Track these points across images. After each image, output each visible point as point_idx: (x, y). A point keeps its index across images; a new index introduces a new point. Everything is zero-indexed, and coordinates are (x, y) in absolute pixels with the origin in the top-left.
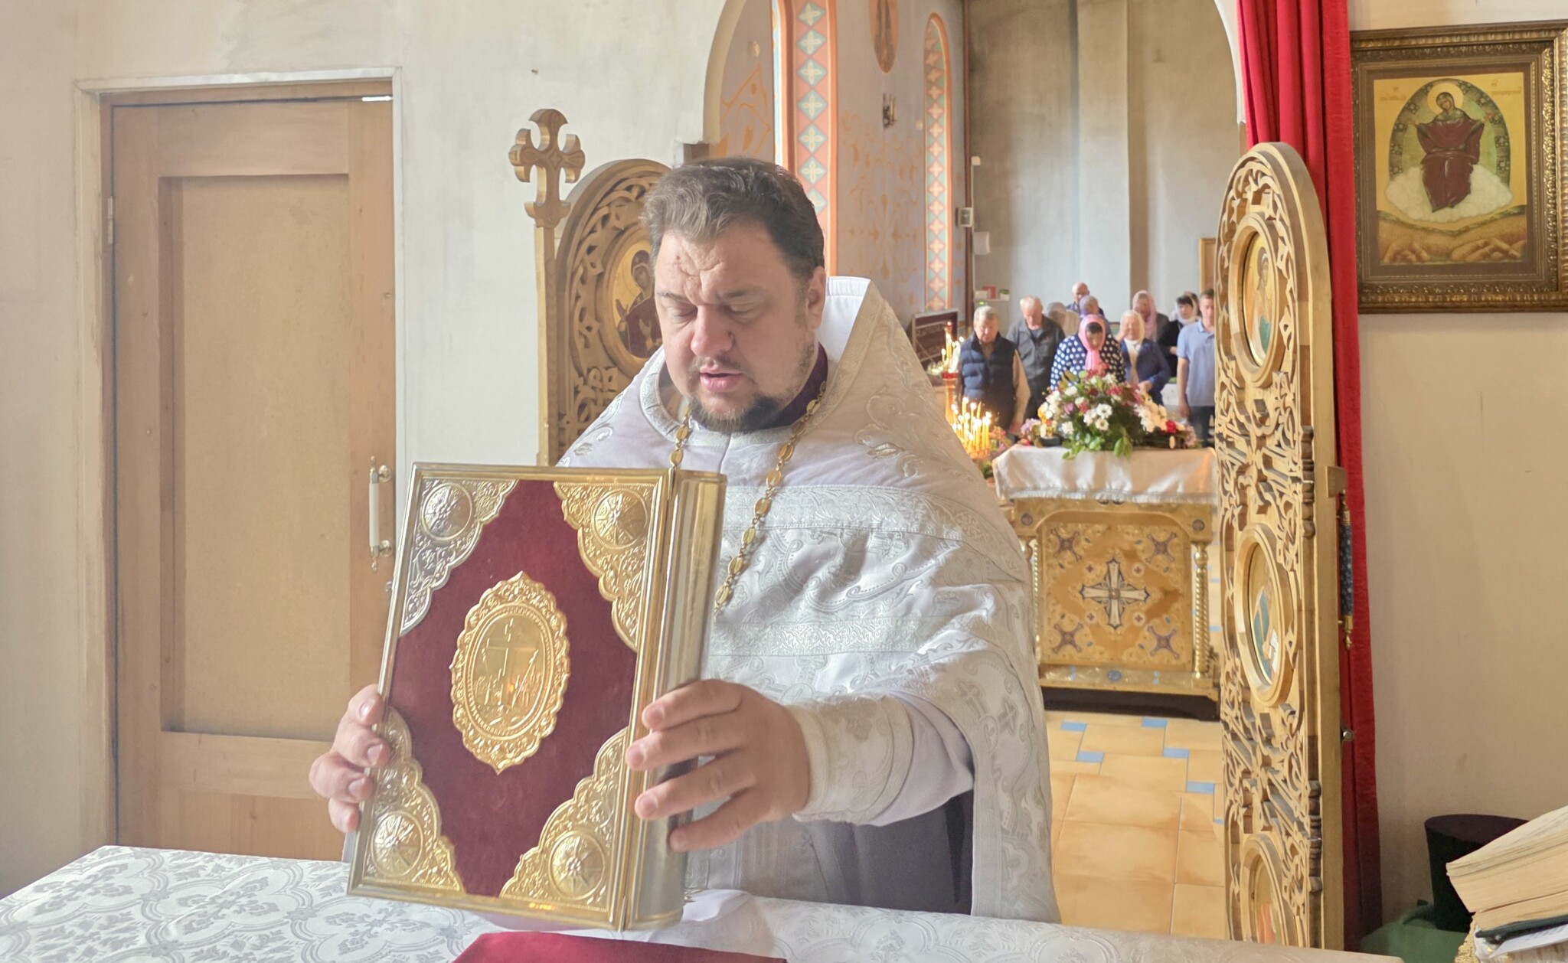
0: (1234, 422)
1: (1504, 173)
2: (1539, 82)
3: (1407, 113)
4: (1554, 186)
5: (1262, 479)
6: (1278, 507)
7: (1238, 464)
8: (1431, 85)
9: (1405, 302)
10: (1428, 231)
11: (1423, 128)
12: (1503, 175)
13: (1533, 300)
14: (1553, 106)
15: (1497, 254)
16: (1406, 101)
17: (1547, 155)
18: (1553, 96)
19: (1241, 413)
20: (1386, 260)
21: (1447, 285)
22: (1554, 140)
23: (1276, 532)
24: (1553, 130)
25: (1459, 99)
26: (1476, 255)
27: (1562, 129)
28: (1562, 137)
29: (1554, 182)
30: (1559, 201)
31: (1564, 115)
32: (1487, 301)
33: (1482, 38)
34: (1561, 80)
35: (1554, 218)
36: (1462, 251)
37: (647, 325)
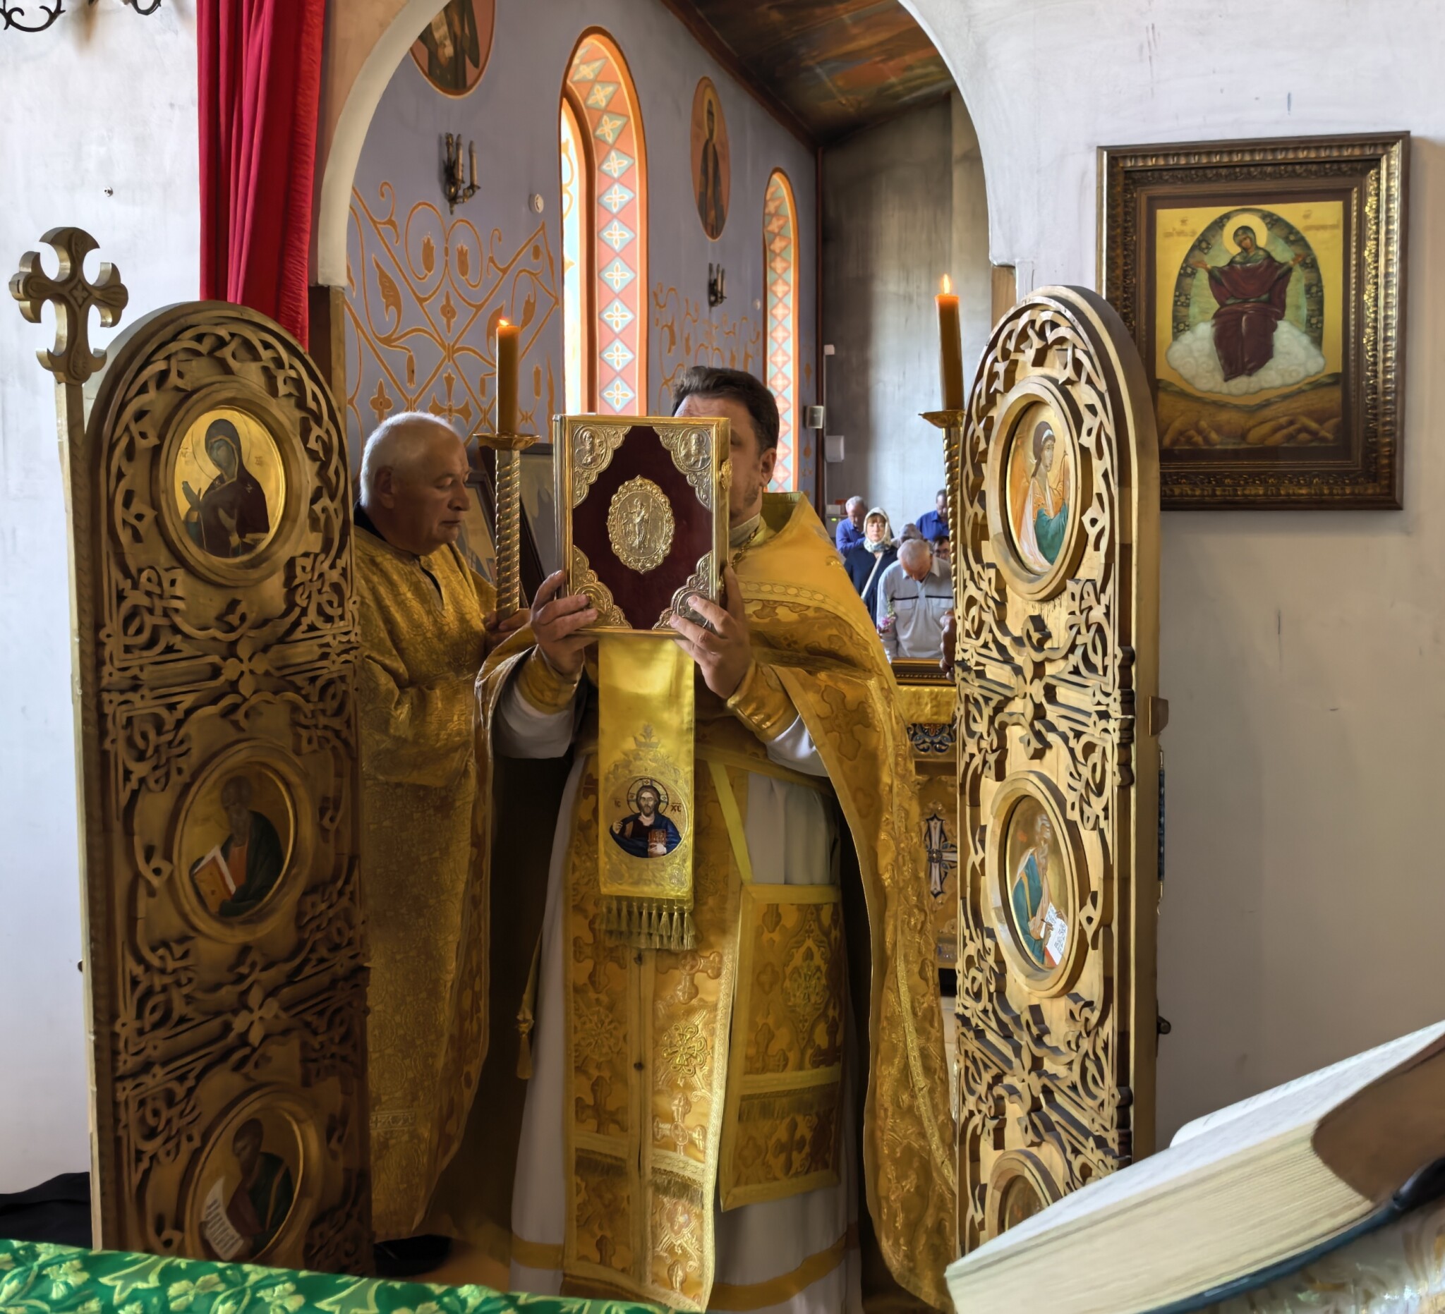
1: (1315, 331)
2: (1361, 215)
3: (1197, 252)
4: (1375, 347)
8: (1228, 217)
10: (1220, 405)
11: (1217, 273)
12: (1316, 335)
13: (1344, 494)
14: (1378, 245)
16: (1196, 237)
17: (1368, 309)
18: (1377, 232)
21: (1240, 475)
22: (1377, 289)
24: (1377, 276)
25: (1262, 235)
26: (1279, 436)
27: (1387, 275)
28: (1387, 285)
29: (1375, 343)
30: (1380, 367)
31: (1390, 257)
32: (1288, 495)
33: (1291, 155)
34: (1388, 210)
35: (1374, 390)
36: (1260, 432)
37: (231, 516)
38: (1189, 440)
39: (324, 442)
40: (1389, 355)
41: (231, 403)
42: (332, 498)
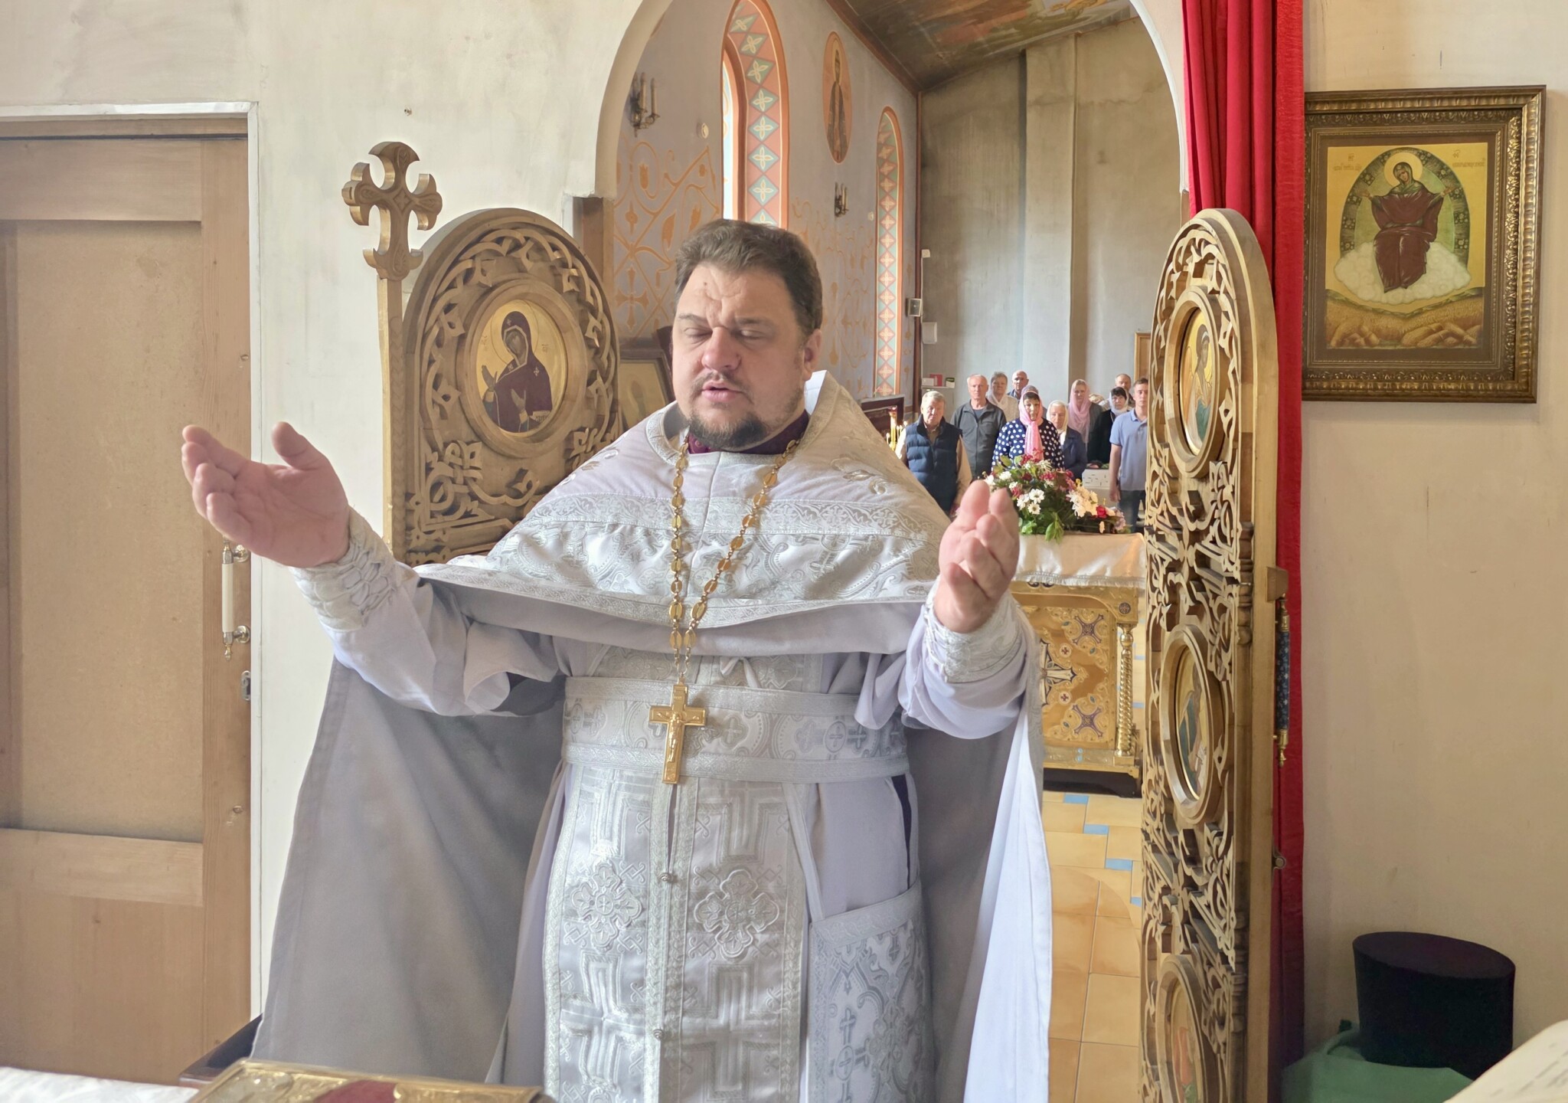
0: (1166, 514)
2: (1504, 156)
3: (1362, 183)
4: (1515, 267)
5: (1194, 577)
6: (1211, 609)
7: (1168, 560)
8: (1388, 154)
9: (1352, 389)
10: (1378, 312)
11: (1379, 201)
13: (1487, 390)
14: (1518, 180)
15: (1451, 340)
16: (1361, 171)
17: (1509, 233)
18: (1519, 169)
19: (1173, 505)
20: (1333, 343)
21: (1397, 372)
22: (1517, 217)
23: (1208, 637)
24: (1517, 206)
25: (1418, 170)
26: (1430, 339)
28: (1527, 214)
29: (1515, 264)
30: (1520, 283)
31: (1530, 190)
32: (1438, 389)
33: (1446, 103)
34: (1528, 151)
35: (1514, 302)
36: (1414, 336)
37: (521, 396)
38: (1353, 341)
39: (598, 332)
40: (1528, 273)
41: (524, 298)
42: (605, 380)
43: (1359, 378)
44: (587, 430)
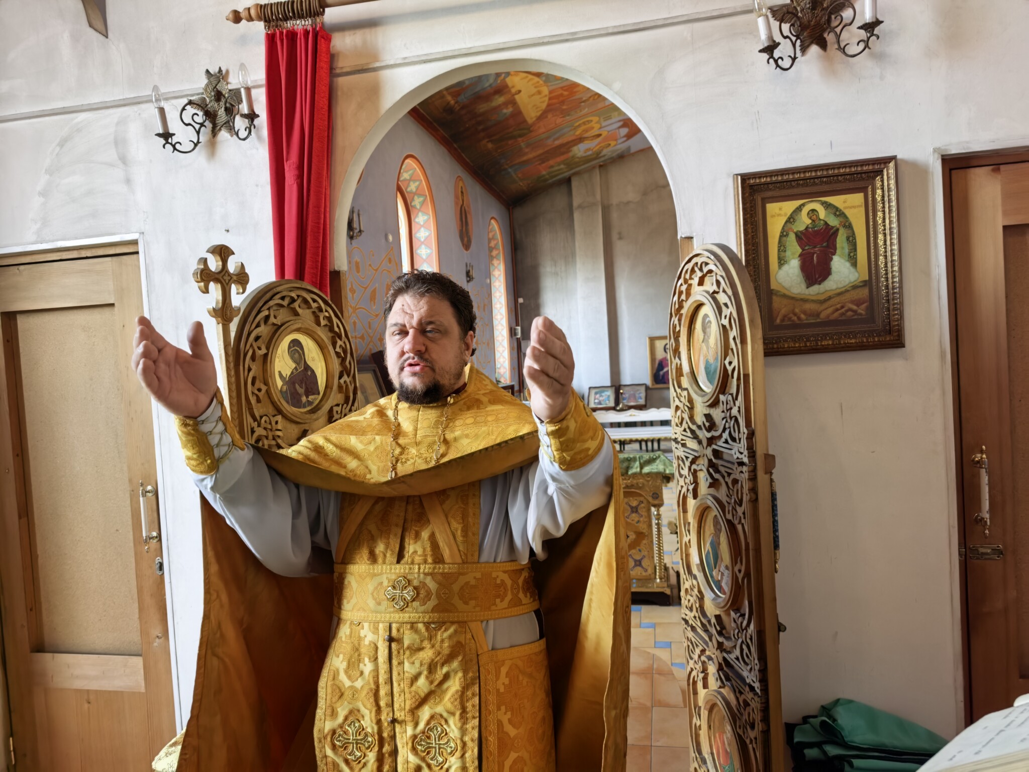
1: (853, 260)
2: (874, 199)
3: (789, 224)
4: (886, 266)
5: (711, 464)
6: (726, 482)
7: (691, 457)
8: (804, 205)
9: (792, 347)
10: (804, 301)
11: (799, 234)
12: (853, 261)
13: (876, 340)
14: (884, 214)
15: (850, 313)
16: (788, 217)
17: (881, 246)
18: (884, 207)
19: (693, 424)
20: (778, 321)
21: (818, 335)
22: (885, 236)
23: (724, 499)
24: (885, 230)
25: (822, 213)
26: (836, 314)
27: (890, 228)
28: (891, 234)
29: (886, 264)
30: (890, 275)
31: (892, 219)
32: (845, 343)
33: (836, 171)
34: (889, 196)
35: (887, 287)
36: (826, 313)
37: (302, 387)
38: (790, 319)
39: (343, 348)
40: (894, 269)
41: (298, 330)
42: (348, 376)
43: (795, 340)
44: (341, 405)
